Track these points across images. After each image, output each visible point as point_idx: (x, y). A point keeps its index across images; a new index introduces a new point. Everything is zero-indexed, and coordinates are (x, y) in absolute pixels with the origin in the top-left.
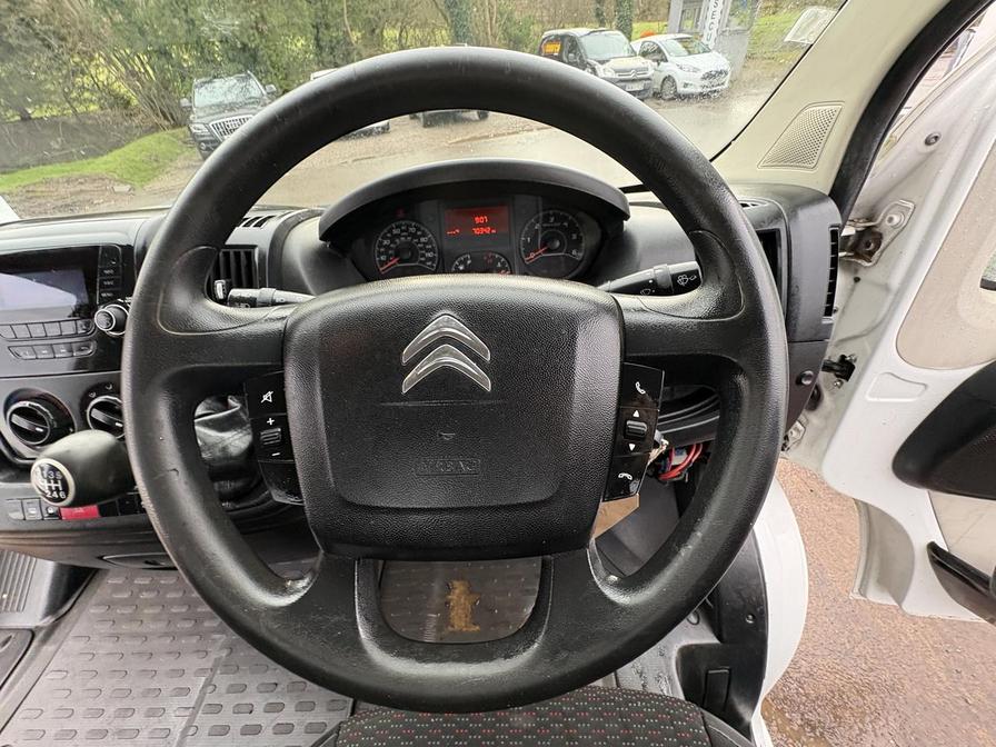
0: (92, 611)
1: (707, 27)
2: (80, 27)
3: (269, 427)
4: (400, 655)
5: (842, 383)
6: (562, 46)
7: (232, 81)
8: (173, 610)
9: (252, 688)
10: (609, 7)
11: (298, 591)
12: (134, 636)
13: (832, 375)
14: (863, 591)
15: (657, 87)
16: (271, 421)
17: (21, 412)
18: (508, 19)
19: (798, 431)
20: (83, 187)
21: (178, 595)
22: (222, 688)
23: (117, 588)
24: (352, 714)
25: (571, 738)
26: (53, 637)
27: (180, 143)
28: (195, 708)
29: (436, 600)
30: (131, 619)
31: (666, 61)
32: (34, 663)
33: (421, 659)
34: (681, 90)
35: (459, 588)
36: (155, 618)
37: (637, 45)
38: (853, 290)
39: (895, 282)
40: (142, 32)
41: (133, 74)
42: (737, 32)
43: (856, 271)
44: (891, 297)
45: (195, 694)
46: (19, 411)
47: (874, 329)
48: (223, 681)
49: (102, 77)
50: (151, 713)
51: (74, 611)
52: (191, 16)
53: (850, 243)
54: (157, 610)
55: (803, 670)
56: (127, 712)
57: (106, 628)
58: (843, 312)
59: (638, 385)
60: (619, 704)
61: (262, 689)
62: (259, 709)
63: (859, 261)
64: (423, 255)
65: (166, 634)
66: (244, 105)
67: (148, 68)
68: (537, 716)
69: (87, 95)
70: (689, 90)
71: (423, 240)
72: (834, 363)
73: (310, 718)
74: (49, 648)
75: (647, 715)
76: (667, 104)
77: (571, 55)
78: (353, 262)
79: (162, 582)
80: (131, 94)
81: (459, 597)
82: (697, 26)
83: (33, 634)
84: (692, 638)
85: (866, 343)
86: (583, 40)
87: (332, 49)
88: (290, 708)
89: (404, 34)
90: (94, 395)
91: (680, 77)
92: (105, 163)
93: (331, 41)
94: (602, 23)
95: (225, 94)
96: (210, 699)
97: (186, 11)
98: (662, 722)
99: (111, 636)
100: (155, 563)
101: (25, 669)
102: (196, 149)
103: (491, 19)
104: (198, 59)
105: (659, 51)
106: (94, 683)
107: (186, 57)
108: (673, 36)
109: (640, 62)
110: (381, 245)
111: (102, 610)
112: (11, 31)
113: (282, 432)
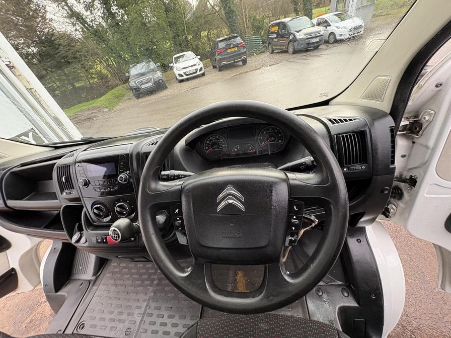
0: (107, 275)
1: (350, 7)
2: (91, 52)
3: (177, 220)
4: (219, 294)
5: (412, 188)
6: (279, 27)
7: (144, 64)
8: (134, 277)
9: (163, 308)
10: (300, 6)
11: (188, 272)
12: (121, 285)
13: (407, 184)
14: (443, 287)
15: (326, 38)
16: (178, 219)
17: (97, 208)
18: (254, 20)
19: (394, 209)
20: (93, 111)
21: (135, 271)
22: (152, 307)
23: (115, 267)
24: (201, 318)
25: (283, 334)
26: (95, 284)
27: (125, 90)
28: (144, 314)
29: (231, 279)
30: (120, 279)
31: (330, 26)
32: (90, 293)
33: (226, 296)
34: (338, 38)
35: (240, 274)
36: (128, 279)
37: (315, 21)
38: (412, 147)
39: (431, 144)
40: (111, 49)
41: (109, 66)
42: (366, 6)
43: (413, 139)
44: (429, 151)
45: (143, 309)
46: (96, 208)
47: (424, 164)
48: (153, 305)
49: (98, 69)
50: (129, 314)
51: (101, 275)
52: (128, 41)
53: (408, 128)
54: (129, 276)
55: (414, 326)
56: (121, 313)
57: (112, 282)
58: (409, 156)
59: (295, 207)
60: (301, 323)
61: (166, 309)
62: (166, 316)
63: (413, 135)
64: (221, 146)
65: (132, 286)
66: (149, 72)
67: (114, 63)
68: (269, 325)
69: (93, 76)
70: (343, 37)
71: (221, 140)
72: (408, 179)
73: (184, 322)
74: (95, 288)
75: (313, 329)
76: (332, 45)
77: (284, 31)
78: (197, 152)
79: (130, 266)
80: (108, 73)
81: (240, 278)
82: (345, 7)
83: (90, 282)
84: (345, 303)
85: (421, 170)
86: (288, 23)
87: (180, 45)
88: (177, 317)
89: (209, 33)
90: (117, 203)
91: (338, 33)
92: (100, 101)
93: (180, 41)
94: (297, 14)
95: (141, 69)
96: (148, 311)
97: (126, 39)
98: (320, 332)
99: (114, 284)
100: (133, 259)
101: (88, 295)
102: (131, 92)
103: (246, 21)
104: (131, 57)
105: (326, 22)
106: (109, 301)
107: (127, 56)
108: (333, 14)
109: (317, 29)
110: (206, 143)
111: (110, 275)
112: (70, 57)
113: (181, 222)
